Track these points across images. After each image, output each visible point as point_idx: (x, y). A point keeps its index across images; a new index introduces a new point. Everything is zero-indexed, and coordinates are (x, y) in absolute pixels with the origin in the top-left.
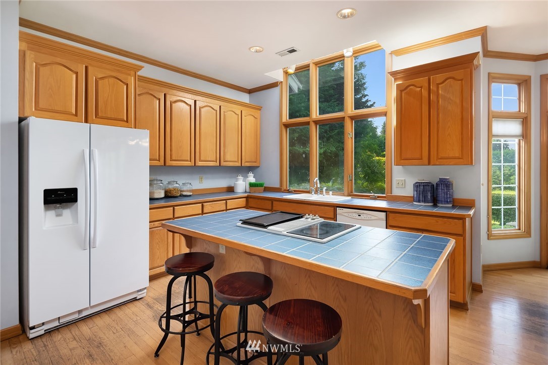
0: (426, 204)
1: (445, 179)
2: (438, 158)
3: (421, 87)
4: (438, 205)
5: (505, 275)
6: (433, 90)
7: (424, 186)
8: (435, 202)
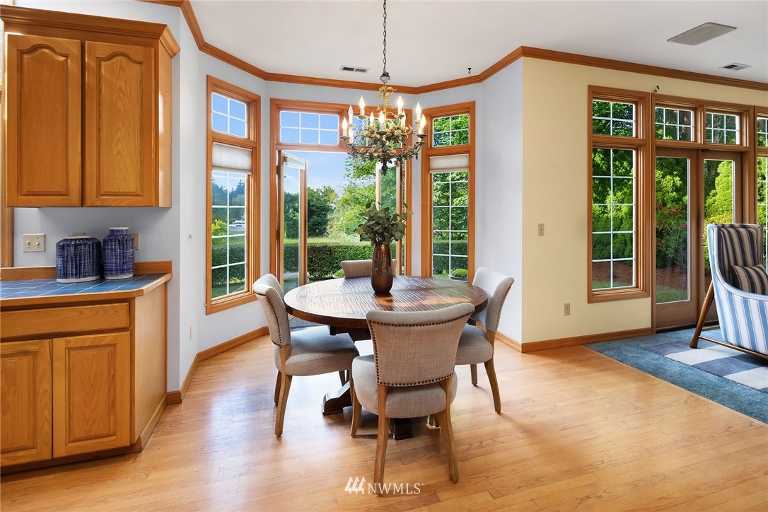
0: (79, 280)
1: (118, 231)
2: (99, 194)
3: (67, 56)
4: (109, 278)
5: (225, 358)
6: (89, 65)
7: (75, 245)
8: (101, 273)
